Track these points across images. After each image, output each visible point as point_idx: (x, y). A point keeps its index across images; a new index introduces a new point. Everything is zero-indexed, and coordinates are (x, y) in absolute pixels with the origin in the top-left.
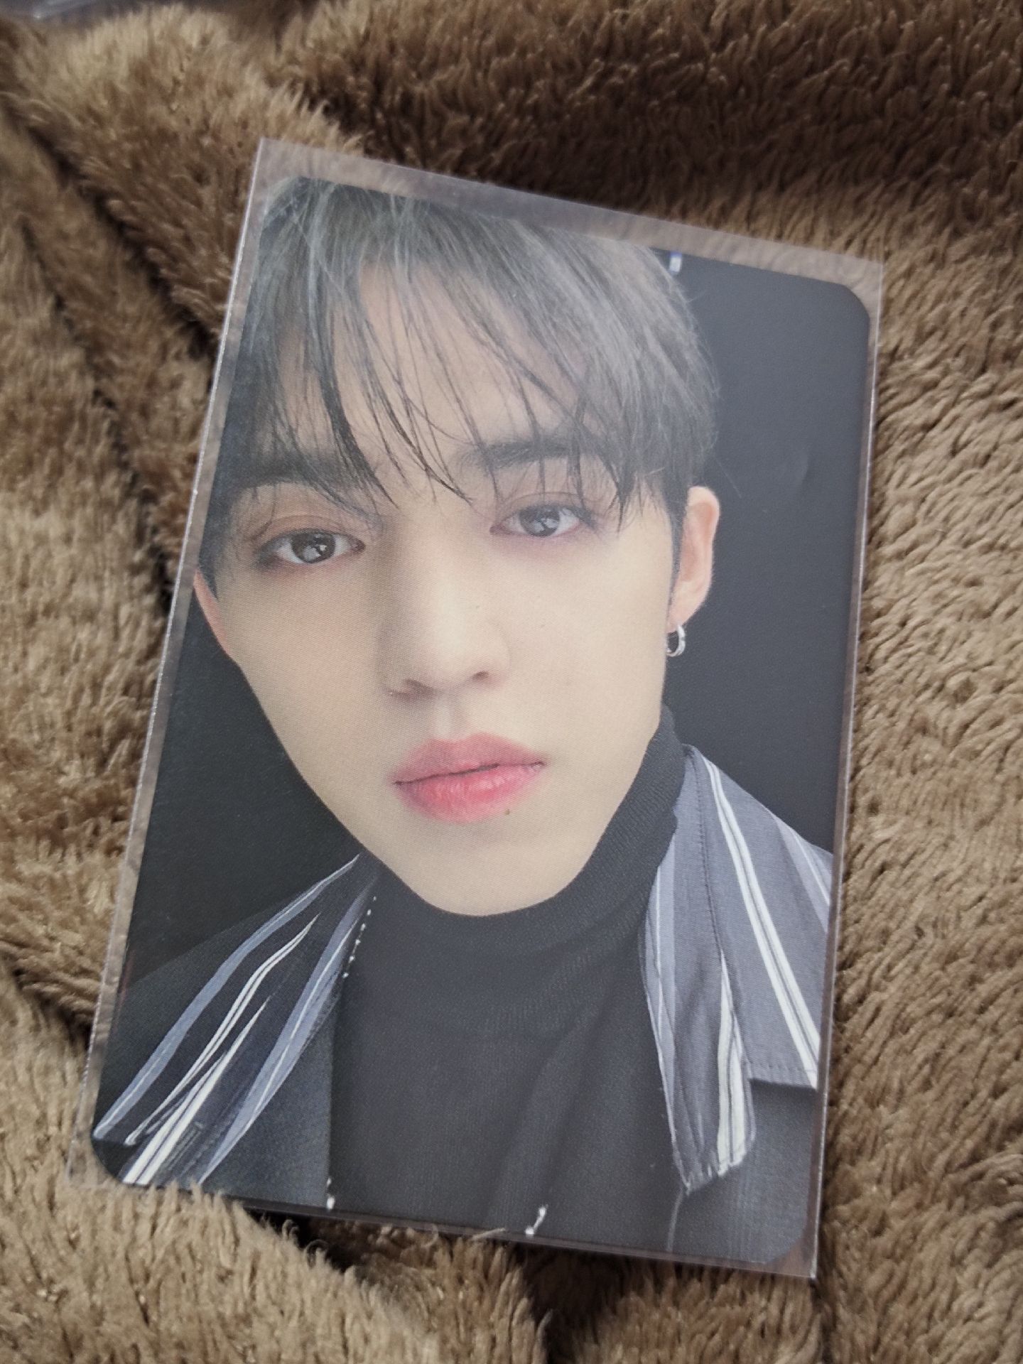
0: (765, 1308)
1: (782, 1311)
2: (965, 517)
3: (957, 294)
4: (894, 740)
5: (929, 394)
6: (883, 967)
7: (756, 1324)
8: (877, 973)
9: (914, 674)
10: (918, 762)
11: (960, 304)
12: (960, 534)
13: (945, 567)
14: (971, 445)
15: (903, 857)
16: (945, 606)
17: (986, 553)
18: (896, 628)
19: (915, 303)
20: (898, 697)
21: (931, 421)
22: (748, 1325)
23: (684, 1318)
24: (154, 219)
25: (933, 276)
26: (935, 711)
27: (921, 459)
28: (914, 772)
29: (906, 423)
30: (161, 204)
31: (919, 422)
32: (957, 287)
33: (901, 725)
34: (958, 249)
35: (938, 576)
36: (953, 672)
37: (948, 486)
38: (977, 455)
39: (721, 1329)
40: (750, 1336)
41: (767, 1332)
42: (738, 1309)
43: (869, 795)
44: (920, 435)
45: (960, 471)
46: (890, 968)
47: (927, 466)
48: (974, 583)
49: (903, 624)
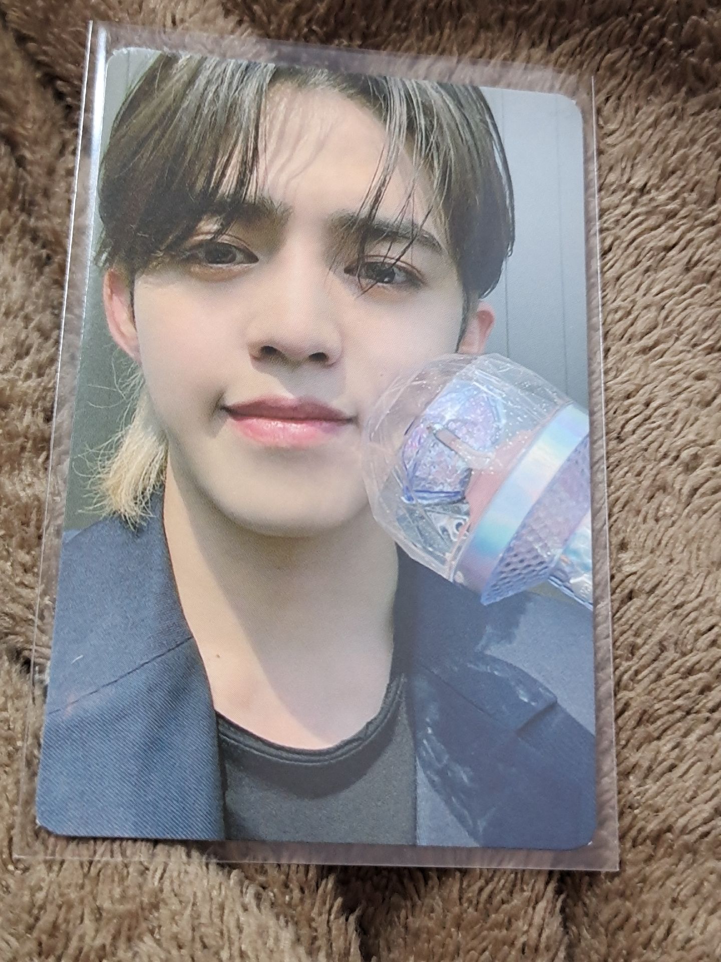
0: (527, 932)
1: (540, 935)
2: (694, 323)
3: (693, 141)
4: (640, 495)
5: (671, 222)
6: (630, 673)
7: (519, 944)
8: (626, 677)
9: (656, 445)
10: (660, 513)
11: (696, 149)
12: (690, 337)
13: (679, 363)
14: (701, 264)
15: (648, 587)
16: (679, 394)
17: (709, 353)
18: (643, 407)
19: (660, 149)
20: (643, 461)
21: (671, 244)
22: (512, 944)
23: (463, 937)
24: (61, 61)
25: (675, 126)
26: (672, 474)
27: (662, 274)
28: (657, 520)
29: (651, 244)
30: (66, 50)
31: (662, 243)
32: (694, 135)
33: (646, 483)
34: (694, 104)
35: (674, 369)
36: (685, 447)
37: (683, 297)
38: (705, 272)
39: (490, 947)
40: (513, 953)
41: (526, 950)
42: (504, 932)
43: (621, 536)
44: (663, 254)
45: (693, 285)
46: (637, 673)
47: (667, 280)
48: (700, 377)
49: (647, 405)
